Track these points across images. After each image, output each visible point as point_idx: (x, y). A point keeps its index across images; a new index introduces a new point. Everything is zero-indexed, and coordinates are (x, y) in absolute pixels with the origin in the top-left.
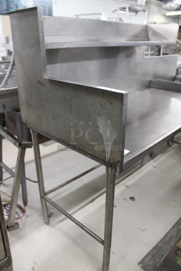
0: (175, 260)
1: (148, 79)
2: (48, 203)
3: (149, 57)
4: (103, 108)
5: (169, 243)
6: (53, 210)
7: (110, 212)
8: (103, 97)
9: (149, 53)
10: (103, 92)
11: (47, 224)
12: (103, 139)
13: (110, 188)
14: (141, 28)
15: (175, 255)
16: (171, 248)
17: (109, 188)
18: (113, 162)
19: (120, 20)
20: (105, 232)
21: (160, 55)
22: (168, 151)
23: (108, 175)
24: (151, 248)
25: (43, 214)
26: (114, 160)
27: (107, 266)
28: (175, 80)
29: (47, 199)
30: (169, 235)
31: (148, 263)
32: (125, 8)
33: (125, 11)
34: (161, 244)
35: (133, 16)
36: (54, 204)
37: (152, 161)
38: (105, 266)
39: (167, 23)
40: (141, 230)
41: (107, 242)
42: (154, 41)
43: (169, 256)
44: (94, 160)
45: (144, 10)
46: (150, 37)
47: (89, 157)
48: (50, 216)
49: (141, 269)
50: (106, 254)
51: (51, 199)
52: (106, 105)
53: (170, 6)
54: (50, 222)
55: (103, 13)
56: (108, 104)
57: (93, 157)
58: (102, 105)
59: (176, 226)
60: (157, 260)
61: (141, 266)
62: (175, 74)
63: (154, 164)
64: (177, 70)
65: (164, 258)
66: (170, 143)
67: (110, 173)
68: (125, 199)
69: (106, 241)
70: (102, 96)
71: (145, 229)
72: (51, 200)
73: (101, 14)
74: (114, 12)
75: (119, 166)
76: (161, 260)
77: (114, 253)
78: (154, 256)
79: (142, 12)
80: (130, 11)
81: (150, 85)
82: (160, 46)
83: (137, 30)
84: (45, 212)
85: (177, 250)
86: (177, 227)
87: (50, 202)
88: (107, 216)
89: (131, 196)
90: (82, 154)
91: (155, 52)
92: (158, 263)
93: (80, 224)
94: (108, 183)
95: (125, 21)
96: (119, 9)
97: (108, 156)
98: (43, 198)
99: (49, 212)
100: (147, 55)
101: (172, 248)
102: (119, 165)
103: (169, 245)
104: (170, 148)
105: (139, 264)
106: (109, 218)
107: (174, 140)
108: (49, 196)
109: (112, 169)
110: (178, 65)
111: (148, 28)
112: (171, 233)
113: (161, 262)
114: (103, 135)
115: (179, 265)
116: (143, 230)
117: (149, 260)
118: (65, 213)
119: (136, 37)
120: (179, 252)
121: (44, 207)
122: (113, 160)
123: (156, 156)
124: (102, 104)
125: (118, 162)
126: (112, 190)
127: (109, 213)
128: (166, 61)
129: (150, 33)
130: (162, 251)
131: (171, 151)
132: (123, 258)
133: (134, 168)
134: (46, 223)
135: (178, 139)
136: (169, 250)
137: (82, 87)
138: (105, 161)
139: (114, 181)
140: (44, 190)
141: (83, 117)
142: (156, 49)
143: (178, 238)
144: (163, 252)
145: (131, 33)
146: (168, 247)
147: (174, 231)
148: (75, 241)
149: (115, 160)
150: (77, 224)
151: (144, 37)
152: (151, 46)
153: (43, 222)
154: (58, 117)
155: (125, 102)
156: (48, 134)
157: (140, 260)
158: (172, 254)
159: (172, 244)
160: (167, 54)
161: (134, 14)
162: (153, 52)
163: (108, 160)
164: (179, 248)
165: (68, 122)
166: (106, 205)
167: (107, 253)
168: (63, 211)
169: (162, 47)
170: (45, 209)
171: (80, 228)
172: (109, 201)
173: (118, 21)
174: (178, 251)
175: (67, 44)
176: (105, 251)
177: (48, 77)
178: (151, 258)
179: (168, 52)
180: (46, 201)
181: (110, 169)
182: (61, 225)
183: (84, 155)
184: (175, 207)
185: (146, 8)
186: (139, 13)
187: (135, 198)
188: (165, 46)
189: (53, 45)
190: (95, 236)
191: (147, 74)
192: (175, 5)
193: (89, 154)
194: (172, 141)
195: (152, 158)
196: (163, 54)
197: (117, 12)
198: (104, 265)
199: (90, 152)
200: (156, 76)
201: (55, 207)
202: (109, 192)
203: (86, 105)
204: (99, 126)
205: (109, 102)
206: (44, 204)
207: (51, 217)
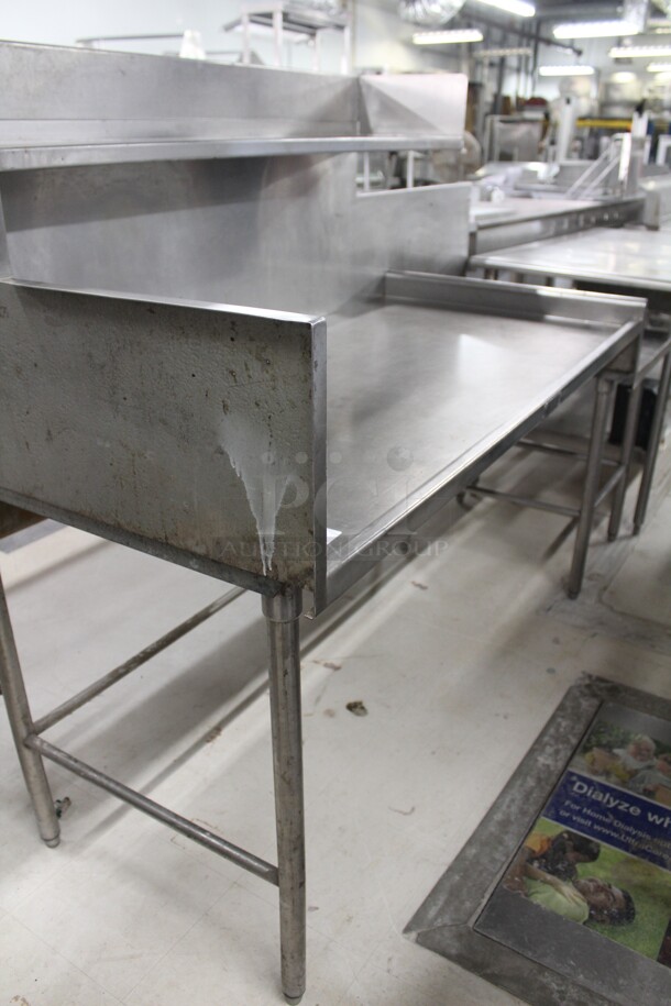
0: (526, 895)
1: (376, 271)
2: (47, 763)
3: (367, 193)
4: (236, 381)
5: (501, 842)
6: (71, 787)
7: (292, 758)
8: (235, 343)
9: (366, 178)
10: (233, 323)
11: (53, 843)
12: (245, 497)
13: (286, 673)
14: (339, 89)
15: (524, 878)
16: (508, 857)
17: (280, 673)
18: (290, 577)
19: (254, 58)
20: (280, 836)
21: (403, 184)
22: (462, 527)
23: (272, 625)
24: (443, 869)
25: (32, 806)
26: (291, 569)
27: (296, 955)
28: (468, 273)
29: (45, 747)
30: (498, 817)
31: (439, 923)
32: (269, 16)
33: (270, 25)
34: (473, 851)
35: (298, 43)
36: (72, 762)
37: (410, 568)
38: (293, 957)
39: (420, 73)
40: (400, 812)
41: (289, 873)
42: (385, 136)
43: (505, 887)
44: (213, 576)
45: (339, 23)
46: (373, 120)
47: (196, 567)
48: (59, 814)
49: (417, 947)
50: (289, 915)
51: (58, 746)
52: (247, 369)
53: (424, 10)
54: (62, 837)
55: (188, 34)
56: (255, 366)
57: (213, 564)
58: (232, 372)
59: (519, 782)
60: (468, 904)
61: (413, 935)
62: (464, 253)
63: (420, 578)
64: (473, 236)
65: (487, 896)
66: (467, 498)
67: (278, 617)
68: (330, 713)
69: (287, 865)
70: (232, 339)
71: (413, 809)
72: (59, 751)
73: (180, 36)
74: (229, 28)
75: (311, 589)
76: (480, 904)
77: (317, 908)
78: (454, 894)
79: (330, 32)
80: (287, 25)
81: (384, 294)
82: (402, 154)
83: (326, 98)
84: (40, 798)
85: (527, 861)
86: (522, 786)
87: (55, 759)
88: (283, 777)
89: (352, 700)
90: (167, 560)
91: (384, 174)
92: (471, 915)
93: (180, 823)
94: (273, 656)
95: (271, 62)
96: (246, 19)
97: (267, 555)
98: (27, 746)
99: (55, 799)
100: (361, 186)
101: (512, 855)
102: (313, 583)
103: (501, 848)
104: (468, 516)
105: (407, 930)
106: (289, 783)
107: (480, 485)
108: (50, 736)
109: (284, 604)
110: (472, 220)
111: (364, 90)
112: (504, 808)
113: (479, 910)
114: (243, 479)
115: (538, 906)
116: (405, 814)
117: (441, 913)
118: (118, 789)
119: (323, 122)
120: (536, 864)
121: (32, 779)
122: (288, 567)
123: (422, 549)
124: (233, 367)
125: (309, 571)
126: (290, 678)
127: (288, 763)
128: (431, 205)
129: (372, 108)
130: (481, 872)
131: (473, 526)
132: (349, 920)
133: (351, 598)
134: (46, 841)
135: (494, 479)
136: (503, 863)
137: (152, 312)
138: (257, 575)
139: (296, 643)
140: (26, 715)
141: (164, 422)
142: (390, 165)
143: (527, 819)
144: (484, 874)
145: (306, 109)
146: (497, 856)
147: (513, 801)
148: (167, 890)
149: (297, 568)
150: (171, 824)
151: (353, 122)
152: (372, 152)
153: (34, 839)
154: (64, 429)
155: (316, 356)
156: (29, 497)
157: (408, 916)
158: (513, 878)
159: (511, 842)
160: (427, 183)
161: (303, 37)
162: (379, 176)
163: (268, 569)
164: (534, 852)
165: (108, 445)
166: (274, 738)
167: (293, 911)
168: (112, 785)
169: (412, 155)
170: (37, 788)
171: (182, 838)
172: (282, 720)
173: (246, 62)
174: (532, 863)
175: (78, 151)
176: (286, 905)
177: (14, 279)
178: (447, 903)
179: (431, 174)
180: (39, 754)
181: (277, 602)
182: (106, 839)
183: (175, 562)
184: (506, 717)
185: (344, 16)
186: (320, 34)
187: (365, 704)
188: (418, 155)
189: (26, 156)
190: (243, 857)
191: (367, 257)
192: (443, 8)
193: (194, 555)
194: (473, 487)
195: (411, 558)
196: (417, 183)
197: (239, 29)
198: (288, 956)
199: (200, 550)
200: (401, 261)
201: (77, 772)
202: (281, 687)
203: (172, 377)
204: (226, 450)
205: (259, 359)
206: (33, 771)
207: (63, 815)
